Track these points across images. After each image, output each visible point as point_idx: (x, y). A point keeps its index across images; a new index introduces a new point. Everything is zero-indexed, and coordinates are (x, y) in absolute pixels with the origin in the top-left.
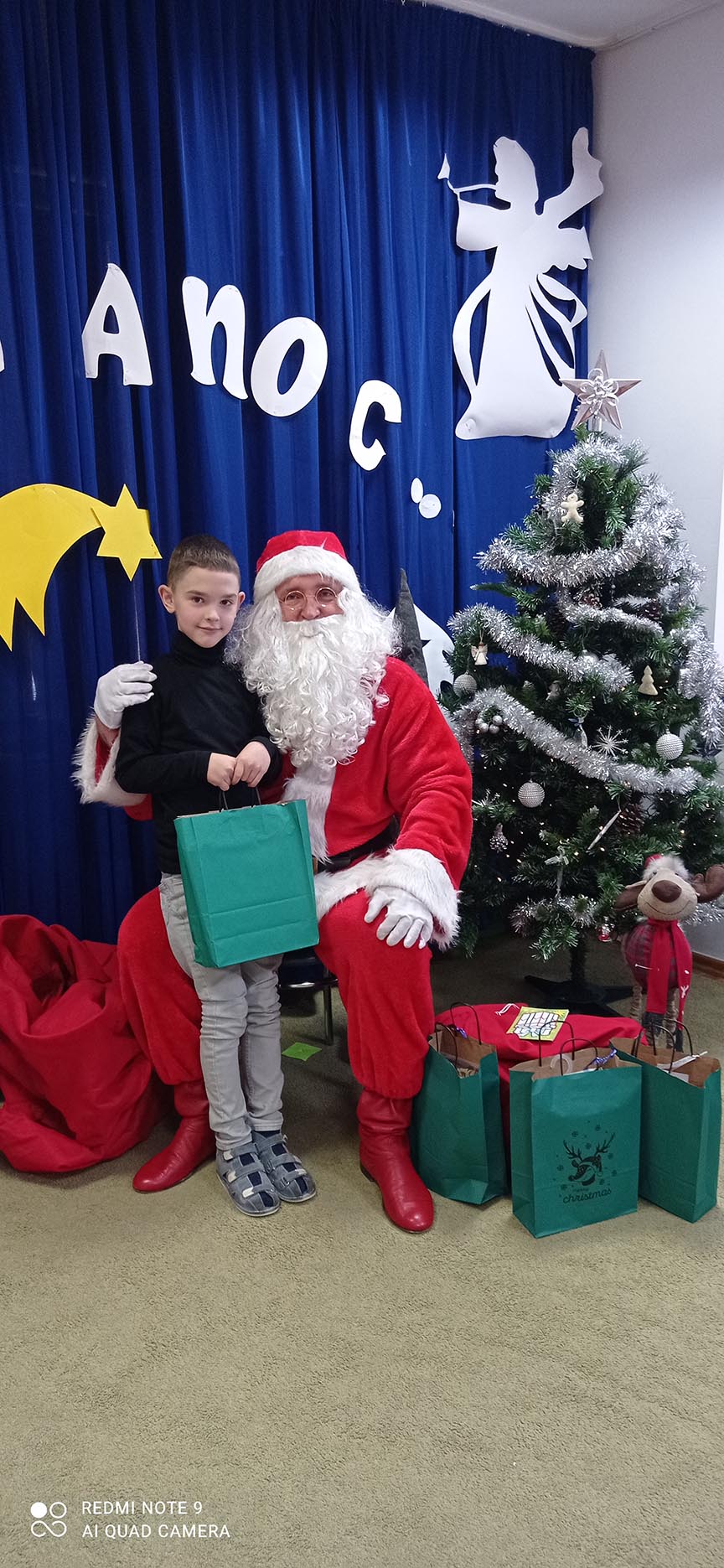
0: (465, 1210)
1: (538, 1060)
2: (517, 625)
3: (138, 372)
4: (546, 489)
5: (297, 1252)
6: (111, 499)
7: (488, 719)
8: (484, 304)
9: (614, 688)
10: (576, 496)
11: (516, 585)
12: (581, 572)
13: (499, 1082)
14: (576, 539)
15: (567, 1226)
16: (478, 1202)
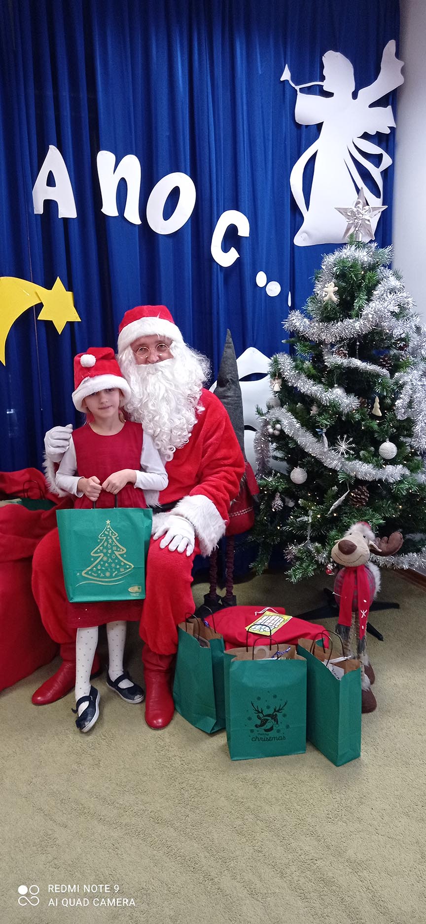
2: (296, 367)
3: (68, 209)
6: (48, 286)
8: (313, 158)
9: (348, 410)
10: (333, 285)
11: (299, 340)
12: (336, 334)
13: (221, 660)
14: (334, 311)
15: (252, 756)
16: (209, 733)
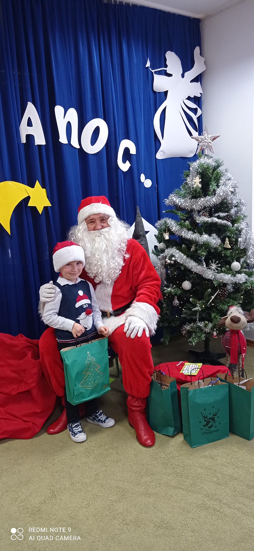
0: (166, 438)
1: (190, 383)
2: (178, 225)
3: (40, 140)
4: (188, 175)
5: (105, 455)
6: (32, 186)
7: (170, 259)
8: (164, 111)
9: (215, 246)
10: (198, 178)
11: (179, 210)
12: (201, 205)
13: (177, 391)
14: (199, 193)
15: (203, 443)
16: (171, 435)
